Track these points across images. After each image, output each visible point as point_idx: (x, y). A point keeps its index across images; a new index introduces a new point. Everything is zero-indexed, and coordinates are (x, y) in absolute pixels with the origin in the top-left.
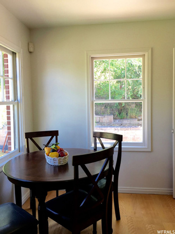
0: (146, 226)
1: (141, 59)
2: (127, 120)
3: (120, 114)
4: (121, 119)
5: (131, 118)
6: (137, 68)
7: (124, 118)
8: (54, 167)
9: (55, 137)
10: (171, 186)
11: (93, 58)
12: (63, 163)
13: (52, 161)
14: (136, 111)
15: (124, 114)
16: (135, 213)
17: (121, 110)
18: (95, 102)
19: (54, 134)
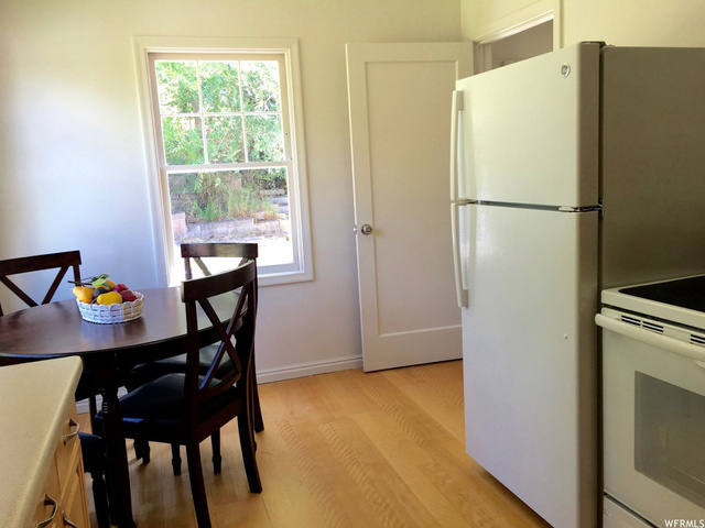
0: (320, 427)
1: (275, 64)
2: (225, 224)
3: (203, 207)
4: (209, 221)
5: (237, 216)
6: (245, 78)
7: (216, 220)
8: (114, 328)
9: (71, 268)
10: (359, 350)
11: (152, 56)
12: (133, 315)
13: (107, 313)
14: (248, 197)
15: (214, 207)
16: (292, 413)
17: (206, 196)
18: (168, 172)
19: (69, 260)
